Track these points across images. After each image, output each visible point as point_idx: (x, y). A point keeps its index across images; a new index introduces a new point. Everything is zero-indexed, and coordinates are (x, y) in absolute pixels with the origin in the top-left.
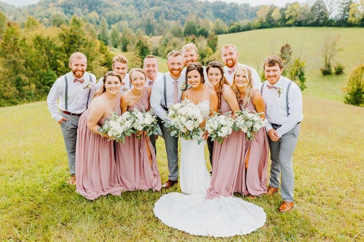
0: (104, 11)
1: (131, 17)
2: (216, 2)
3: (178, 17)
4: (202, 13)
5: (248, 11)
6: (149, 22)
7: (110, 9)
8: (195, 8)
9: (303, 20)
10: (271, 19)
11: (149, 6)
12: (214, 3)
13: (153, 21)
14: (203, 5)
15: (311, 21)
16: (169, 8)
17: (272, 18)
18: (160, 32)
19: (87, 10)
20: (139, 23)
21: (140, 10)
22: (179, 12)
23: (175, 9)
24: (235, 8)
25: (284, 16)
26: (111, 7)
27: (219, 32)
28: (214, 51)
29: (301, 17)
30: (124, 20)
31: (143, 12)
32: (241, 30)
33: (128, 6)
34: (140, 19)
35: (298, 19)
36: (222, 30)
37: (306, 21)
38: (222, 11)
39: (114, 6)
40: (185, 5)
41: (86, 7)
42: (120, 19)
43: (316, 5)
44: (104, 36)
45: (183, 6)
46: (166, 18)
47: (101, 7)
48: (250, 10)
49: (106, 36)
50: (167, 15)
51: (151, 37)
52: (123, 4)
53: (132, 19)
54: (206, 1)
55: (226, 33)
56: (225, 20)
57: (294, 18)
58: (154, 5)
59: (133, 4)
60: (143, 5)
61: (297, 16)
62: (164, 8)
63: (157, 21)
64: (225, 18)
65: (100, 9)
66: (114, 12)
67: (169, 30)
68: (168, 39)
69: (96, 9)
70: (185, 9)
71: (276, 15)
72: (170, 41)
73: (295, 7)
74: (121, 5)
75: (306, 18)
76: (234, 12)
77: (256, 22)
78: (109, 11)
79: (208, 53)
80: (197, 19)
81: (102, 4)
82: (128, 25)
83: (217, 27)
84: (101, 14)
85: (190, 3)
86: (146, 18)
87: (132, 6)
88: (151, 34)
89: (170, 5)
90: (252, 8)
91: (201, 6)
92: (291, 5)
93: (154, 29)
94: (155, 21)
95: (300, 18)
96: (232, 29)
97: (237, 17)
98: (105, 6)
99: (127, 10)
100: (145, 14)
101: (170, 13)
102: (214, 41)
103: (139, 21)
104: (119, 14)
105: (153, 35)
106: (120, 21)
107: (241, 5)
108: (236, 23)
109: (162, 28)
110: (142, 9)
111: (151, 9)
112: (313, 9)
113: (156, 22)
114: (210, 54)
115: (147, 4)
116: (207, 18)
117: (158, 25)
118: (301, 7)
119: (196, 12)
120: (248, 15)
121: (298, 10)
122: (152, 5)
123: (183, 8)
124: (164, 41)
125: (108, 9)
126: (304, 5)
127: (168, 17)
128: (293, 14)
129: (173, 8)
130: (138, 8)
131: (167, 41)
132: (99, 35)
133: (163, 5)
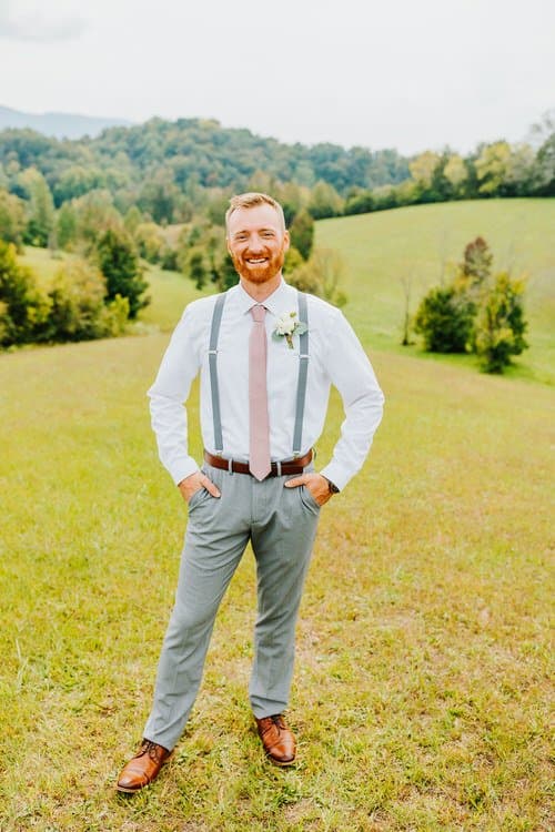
0: (56, 167)
1: (119, 182)
2: (321, 146)
3: (230, 180)
4: (287, 173)
5: (393, 166)
6: (161, 191)
7: (70, 163)
8: (271, 158)
9: (518, 182)
10: (443, 181)
11: (162, 155)
12: (314, 148)
13: (169, 188)
14: (291, 154)
15: (537, 185)
16: (210, 159)
17: (444, 178)
18: (187, 217)
19: (15, 165)
20: (137, 195)
21: (142, 166)
22: (234, 170)
23: (225, 162)
24: (362, 161)
25: (473, 173)
26: (74, 158)
27: (324, 213)
28: (305, 257)
29: (514, 175)
30: (103, 188)
31: (149, 169)
32: (374, 207)
33: (113, 155)
34: (141, 186)
35: (508, 180)
36: (330, 208)
37: (525, 185)
38: (334, 167)
39: (80, 155)
40: (248, 152)
41: (13, 159)
42: (95, 184)
43: (547, 146)
44: (42, 225)
45: (241, 155)
46: (204, 183)
47: (48, 157)
48: (398, 165)
49: (48, 224)
50: (204, 175)
51: (165, 227)
52: (103, 151)
53: (124, 185)
54: (298, 144)
55: (339, 215)
56: (339, 189)
57: (496, 178)
58: (174, 153)
59: (127, 151)
60: (150, 153)
61: (503, 172)
62: (198, 160)
63: (180, 189)
64: (341, 182)
65: (46, 163)
66: (80, 169)
67: (207, 210)
68: (200, 231)
69: (37, 162)
70: (248, 162)
71: (455, 173)
72: (203, 236)
73: (500, 152)
74: (98, 153)
75: (526, 178)
76: (362, 168)
77: (408, 189)
78: (68, 167)
79: (290, 261)
80: (272, 182)
81: (52, 152)
82: (111, 200)
83: (320, 201)
84: (49, 175)
85: (260, 149)
86: (155, 181)
87: (122, 156)
88: (165, 221)
89: (211, 153)
90: (403, 159)
91: (284, 154)
92: (489, 146)
93: (172, 209)
94: (175, 188)
95: (511, 176)
96: (354, 207)
97: (368, 180)
98: (59, 156)
99: (111, 166)
100: (153, 176)
101: (213, 172)
102: (308, 233)
103: (138, 191)
104: (93, 173)
105: (170, 222)
106: (93, 191)
107: (377, 153)
108: (362, 192)
109: (190, 205)
110: (147, 161)
111: (167, 161)
112: (542, 155)
113: (177, 193)
114: (294, 265)
115: (159, 151)
116: (295, 180)
117: (182, 198)
118: (513, 150)
119: (273, 168)
120: (393, 175)
121: (506, 159)
122: (171, 152)
123: (242, 160)
124: (189, 234)
125: (64, 162)
126: (520, 147)
127: (208, 180)
128: (495, 167)
129: (220, 159)
130: (138, 159)
131: (196, 234)
132: (31, 223)
133: (195, 152)
